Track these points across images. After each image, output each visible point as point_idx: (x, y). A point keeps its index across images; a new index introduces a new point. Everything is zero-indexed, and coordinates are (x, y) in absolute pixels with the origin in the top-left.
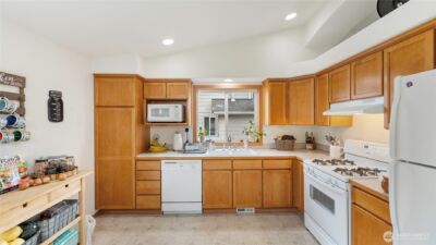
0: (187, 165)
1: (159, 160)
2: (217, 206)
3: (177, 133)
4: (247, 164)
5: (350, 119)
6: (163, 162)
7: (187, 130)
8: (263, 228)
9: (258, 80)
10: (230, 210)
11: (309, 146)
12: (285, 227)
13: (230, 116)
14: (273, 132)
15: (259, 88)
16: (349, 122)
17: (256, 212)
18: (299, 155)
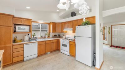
0: (33, 44)
1: (23, 44)
2: (42, 53)
3: (25, 35)
4: (49, 42)
5: (66, 31)
6: (24, 44)
7: (29, 34)
8: (54, 55)
9: (49, 22)
10: (45, 54)
11: (59, 37)
12: (57, 53)
13: (42, 30)
14: (52, 34)
15: (49, 24)
16: (66, 32)
17: (50, 53)
18: (59, 39)
